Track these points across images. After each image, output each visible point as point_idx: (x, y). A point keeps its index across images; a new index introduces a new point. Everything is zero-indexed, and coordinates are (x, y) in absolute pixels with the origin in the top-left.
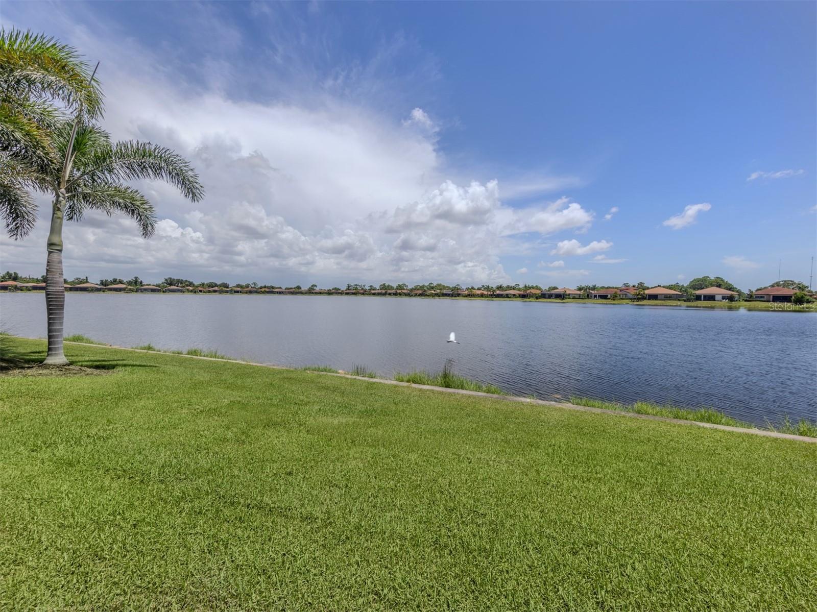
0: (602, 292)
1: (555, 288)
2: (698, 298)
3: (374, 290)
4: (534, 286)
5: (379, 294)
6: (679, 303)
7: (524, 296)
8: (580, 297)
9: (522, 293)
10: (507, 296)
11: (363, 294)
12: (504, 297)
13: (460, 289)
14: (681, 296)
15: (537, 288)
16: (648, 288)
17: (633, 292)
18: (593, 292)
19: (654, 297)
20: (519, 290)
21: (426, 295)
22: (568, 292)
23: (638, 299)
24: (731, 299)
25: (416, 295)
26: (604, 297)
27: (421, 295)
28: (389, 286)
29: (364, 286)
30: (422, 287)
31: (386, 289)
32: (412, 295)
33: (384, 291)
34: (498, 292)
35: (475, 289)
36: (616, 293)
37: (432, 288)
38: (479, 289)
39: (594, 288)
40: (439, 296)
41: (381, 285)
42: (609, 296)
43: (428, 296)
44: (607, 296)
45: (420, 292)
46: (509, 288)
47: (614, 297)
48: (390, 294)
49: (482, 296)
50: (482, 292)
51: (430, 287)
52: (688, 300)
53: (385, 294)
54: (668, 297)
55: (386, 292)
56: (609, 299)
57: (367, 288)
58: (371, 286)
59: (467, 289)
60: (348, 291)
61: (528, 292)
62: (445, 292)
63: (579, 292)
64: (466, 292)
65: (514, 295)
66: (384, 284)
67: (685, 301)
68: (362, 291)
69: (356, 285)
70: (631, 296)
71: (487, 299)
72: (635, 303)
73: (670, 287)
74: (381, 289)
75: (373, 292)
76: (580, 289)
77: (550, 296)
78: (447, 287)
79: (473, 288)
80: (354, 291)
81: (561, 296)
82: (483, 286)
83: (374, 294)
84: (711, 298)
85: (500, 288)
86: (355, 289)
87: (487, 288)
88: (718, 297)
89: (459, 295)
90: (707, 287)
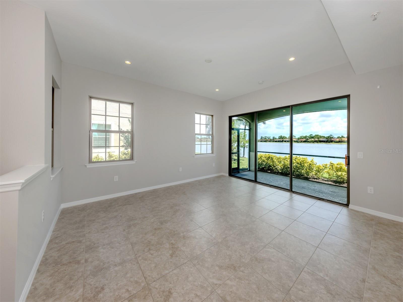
3: (275, 139)
5: (279, 141)
11: (270, 141)
13: (332, 138)
21: (308, 142)
25: (301, 142)
27: (305, 142)
28: (284, 137)
30: (306, 137)
31: (282, 138)
32: (299, 142)
33: (282, 140)
37: (313, 137)
40: (317, 142)
41: (279, 137)
43: (310, 142)
45: (304, 140)
48: (285, 141)
51: (311, 137)
53: (282, 141)
55: (283, 140)
57: (272, 138)
59: (339, 137)
60: (261, 140)
62: (321, 139)
64: (338, 140)
66: (281, 136)
68: (269, 140)
69: (266, 137)
74: (279, 139)
75: (275, 140)
78: (323, 137)
80: (265, 140)
83: (276, 141)
86: (265, 139)
89: (332, 141)
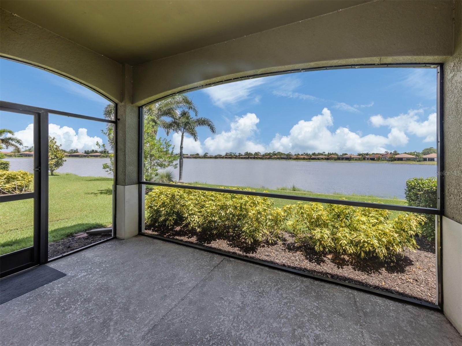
0: (372, 157)
1: (346, 154)
2: (425, 160)
3: (241, 156)
4: (334, 153)
5: (244, 158)
6: (414, 162)
7: (327, 159)
8: (359, 159)
9: (327, 157)
10: (318, 159)
11: (235, 158)
12: (316, 160)
13: (291, 155)
14: (416, 158)
15: (336, 154)
16: (399, 154)
17: (389, 156)
18: (367, 156)
19: (401, 159)
20: (325, 155)
21: (272, 158)
22: (352, 157)
23: (392, 161)
25: (266, 158)
26: (373, 159)
27: (269, 158)
28: (250, 153)
29: (235, 153)
30: (269, 154)
31: (248, 155)
32: (264, 159)
33: (247, 156)
34: (313, 157)
35: (300, 155)
36: (379, 157)
37: (275, 154)
38: (302, 155)
39: (367, 154)
40: (279, 159)
41: (245, 153)
42: (376, 159)
43: (273, 159)
44: (375, 159)
45: (269, 157)
46: (319, 154)
47: (379, 159)
48: (251, 158)
49: (304, 159)
50: (304, 156)
51: (274, 154)
52: (419, 161)
53: (248, 158)
54: (408, 159)
55: (249, 157)
56: (376, 160)
57: (237, 154)
58: (240, 153)
59: (295, 155)
60: (226, 156)
61: (330, 156)
62: (282, 156)
63: (359, 157)
64: (295, 157)
65: (322, 158)
66: (247, 152)
67: (418, 161)
68: (235, 157)
69: (231, 153)
70: (387, 158)
71: (307, 160)
73: (410, 154)
74: (245, 155)
75: (241, 157)
76: (360, 155)
77: (343, 159)
78: (284, 154)
79: (298, 154)
80: (230, 156)
81: (349, 159)
82: (304, 153)
83: (242, 158)
85: (314, 154)
86: (230, 155)
87: (307, 155)
88: (435, 159)
89: (290, 158)
90: (431, 153)
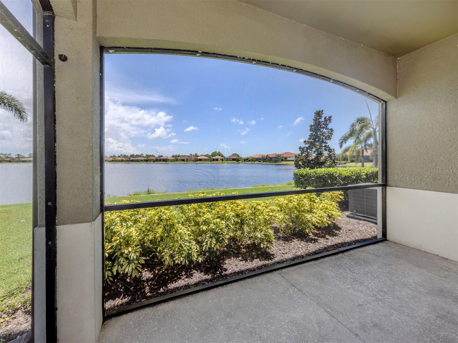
0: (182, 158)
1: (162, 156)
2: (214, 160)
4: (151, 155)
6: (208, 162)
7: (147, 161)
8: (173, 161)
9: (146, 159)
10: (138, 161)
12: (136, 161)
14: (209, 159)
15: (153, 156)
16: (199, 156)
17: (193, 158)
18: (179, 158)
19: (201, 160)
20: (143, 157)
22: (168, 158)
23: (196, 161)
24: (222, 160)
26: (183, 160)
29: (9, 154)
34: (132, 159)
35: (116, 157)
36: (187, 158)
38: (119, 157)
39: (179, 156)
42: (185, 160)
46: (138, 156)
47: (187, 160)
49: (122, 161)
50: (122, 158)
52: (211, 161)
54: (205, 160)
57: (14, 156)
58: (18, 155)
59: (111, 157)
61: (149, 158)
63: (173, 158)
65: (142, 160)
67: (210, 161)
68: (7, 159)
70: (193, 159)
71: (125, 162)
72: (195, 163)
73: (205, 156)
76: (173, 157)
77: (160, 160)
79: (114, 156)
81: (165, 160)
82: (122, 155)
84: (217, 160)
85: (132, 156)
87: (125, 156)
88: (219, 160)
90: (216, 156)
